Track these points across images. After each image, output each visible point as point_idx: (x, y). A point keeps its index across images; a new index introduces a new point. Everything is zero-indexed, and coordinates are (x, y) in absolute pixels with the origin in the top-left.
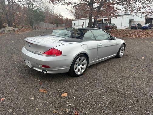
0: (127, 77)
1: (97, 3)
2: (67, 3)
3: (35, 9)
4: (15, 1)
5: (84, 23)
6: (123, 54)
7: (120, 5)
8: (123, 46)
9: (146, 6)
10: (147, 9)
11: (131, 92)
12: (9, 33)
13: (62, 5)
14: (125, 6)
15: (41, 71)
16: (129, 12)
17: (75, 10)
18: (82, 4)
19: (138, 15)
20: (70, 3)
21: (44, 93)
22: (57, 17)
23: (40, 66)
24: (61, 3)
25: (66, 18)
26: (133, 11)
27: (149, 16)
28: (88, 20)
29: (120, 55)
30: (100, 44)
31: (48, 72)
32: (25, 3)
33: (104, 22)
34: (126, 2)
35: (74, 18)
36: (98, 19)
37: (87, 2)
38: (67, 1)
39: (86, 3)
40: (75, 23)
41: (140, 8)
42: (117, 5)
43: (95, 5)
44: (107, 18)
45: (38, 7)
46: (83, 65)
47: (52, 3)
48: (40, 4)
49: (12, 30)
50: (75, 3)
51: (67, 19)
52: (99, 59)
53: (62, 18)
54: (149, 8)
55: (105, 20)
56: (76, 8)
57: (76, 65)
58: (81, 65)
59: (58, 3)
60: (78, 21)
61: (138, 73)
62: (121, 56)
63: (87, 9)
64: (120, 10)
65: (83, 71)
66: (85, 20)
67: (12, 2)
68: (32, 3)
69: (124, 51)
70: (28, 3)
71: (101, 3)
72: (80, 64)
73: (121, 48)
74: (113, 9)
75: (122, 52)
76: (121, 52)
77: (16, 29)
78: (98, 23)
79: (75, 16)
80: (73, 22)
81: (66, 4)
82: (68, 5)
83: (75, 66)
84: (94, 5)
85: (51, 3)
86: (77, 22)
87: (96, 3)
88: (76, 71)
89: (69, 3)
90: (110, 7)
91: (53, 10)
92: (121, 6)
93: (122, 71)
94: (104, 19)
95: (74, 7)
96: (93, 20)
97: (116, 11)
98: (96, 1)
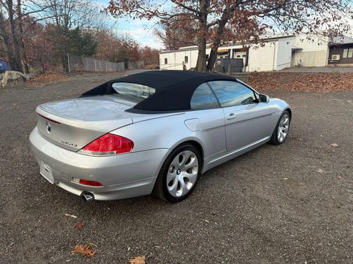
0: (302, 200)
1: (217, 12)
2: (148, 14)
3: (74, 27)
4: (26, 12)
5: (186, 58)
6: (285, 134)
7: (269, 15)
8: (286, 115)
9: (331, 17)
10: (333, 24)
11: (320, 247)
12: (12, 85)
13: (134, 18)
14: (281, 18)
15: (79, 193)
16: (291, 31)
17: (167, 30)
18: (181, 14)
19: (312, 38)
20: (155, 14)
21: (87, 256)
22: (126, 45)
23: (77, 182)
24: (133, 15)
25: (146, 47)
26: (301, 29)
27: (337, 40)
28: (198, 51)
29: (279, 137)
30: (231, 115)
31: (97, 197)
32: (50, 16)
33: (233, 56)
34: (284, 9)
35: (164, 48)
36: (220, 49)
37: (193, 10)
38: (146, 9)
39: (191, 12)
40: (166, 60)
41: (318, 22)
42: (263, 17)
43: (211, 18)
44: (241, 47)
45: (80, 24)
46: (189, 171)
47: (112, 14)
48: (84, 17)
49: (17, 79)
50: (165, 14)
51: (148, 50)
52: (228, 151)
53: (136, 48)
54: (338, 22)
55: (235, 51)
56: (169, 25)
57: (172, 172)
58: (184, 170)
59: (125, 13)
60: (173, 53)
61: (330, 185)
62: (281, 140)
63: (194, 27)
64: (271, 28)
65: (190, 186)
66: (189, 52)
67: (19, 14)
68: (65, 15)
69: (287, 127)
70: (56, 16)
71: (225, 12)
72: (180, 169)
73: (281, 122)
74: (256, 26)
75: (283, 131)
76: (281, 129)
77: (28, 77)
78: (219, 57)
79: (167, 42)
80: (162, 57)
81: (143, 15)
82: (150, 17)
83: (170, 176)
84: (209, 16)
85: (110, 13)
86: (170, 56)
87: (214, 12)
88: (170, 189)
89: (150, 14)
90: (247, 21)
91: (114, 31)
92: (274, 18)
93: (288, 182)
94: (232, 48)
95: (163, 22)
96: (208, 52)
97: (261, 29)
98: (214, 9)
